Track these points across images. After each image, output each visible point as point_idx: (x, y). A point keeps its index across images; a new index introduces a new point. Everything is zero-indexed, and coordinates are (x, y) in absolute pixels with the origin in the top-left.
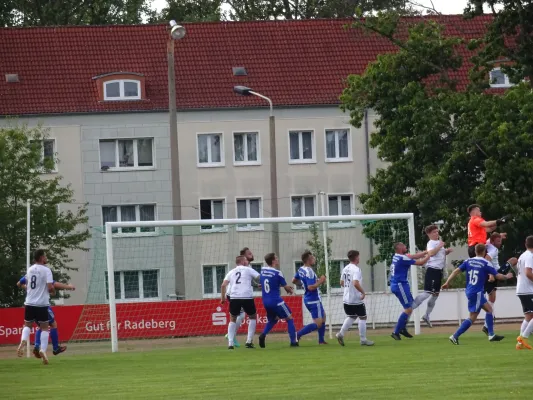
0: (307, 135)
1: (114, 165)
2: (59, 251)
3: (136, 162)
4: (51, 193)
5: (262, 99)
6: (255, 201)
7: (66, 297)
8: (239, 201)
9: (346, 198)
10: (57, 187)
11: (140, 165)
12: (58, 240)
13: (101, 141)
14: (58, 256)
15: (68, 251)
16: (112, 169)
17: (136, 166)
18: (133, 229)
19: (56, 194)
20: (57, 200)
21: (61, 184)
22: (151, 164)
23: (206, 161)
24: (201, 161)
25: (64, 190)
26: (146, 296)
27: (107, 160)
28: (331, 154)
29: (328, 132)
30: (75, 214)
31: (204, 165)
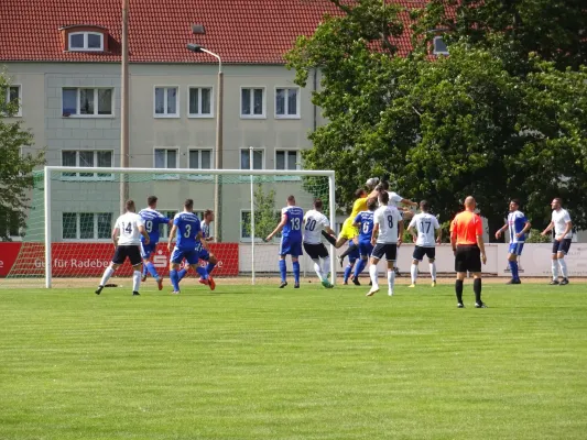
0: (259, 92)
1: (74, 112)
2: (18, 191)
3: (96, 110)
4: (12, 135)
5: (210, 56)
6: (207, 153)
7: (22, 235)
8: (191, 151)
9: (293, 153)
10: (19, 131)
11: (99, 113)
12: (18, 181)
13: (64, 89)
14: (17, 195)
15: (25, 191)
16: (73, 116)
17: (96, 114)
18: (91, 174)
19: (17, 137)
20: (18, 143)
21: (23, 128)
22: (110, 113)
23: (162, 112)
24: (157, 112)
25: (25, 134)
26: (100, 236)
27: (69, 106)
28: (281, 111)
29: (279, 91)
30: (34, 157)
31: (160, 116)
